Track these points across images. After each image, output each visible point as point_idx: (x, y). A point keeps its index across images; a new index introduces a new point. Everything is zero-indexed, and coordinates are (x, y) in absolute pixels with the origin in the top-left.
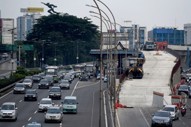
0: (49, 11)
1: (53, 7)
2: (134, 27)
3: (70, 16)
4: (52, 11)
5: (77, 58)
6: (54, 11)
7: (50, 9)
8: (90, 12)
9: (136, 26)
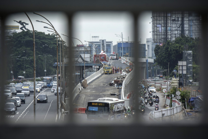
0: (21, 29)
1: (25, 24)
2: (101, 42)
3: (38, 32)
4: (24, 29)
5: (45, 71)
6: (25, 29)
7: (22, 26)
8: (45, 27)
9: (103, 41)
